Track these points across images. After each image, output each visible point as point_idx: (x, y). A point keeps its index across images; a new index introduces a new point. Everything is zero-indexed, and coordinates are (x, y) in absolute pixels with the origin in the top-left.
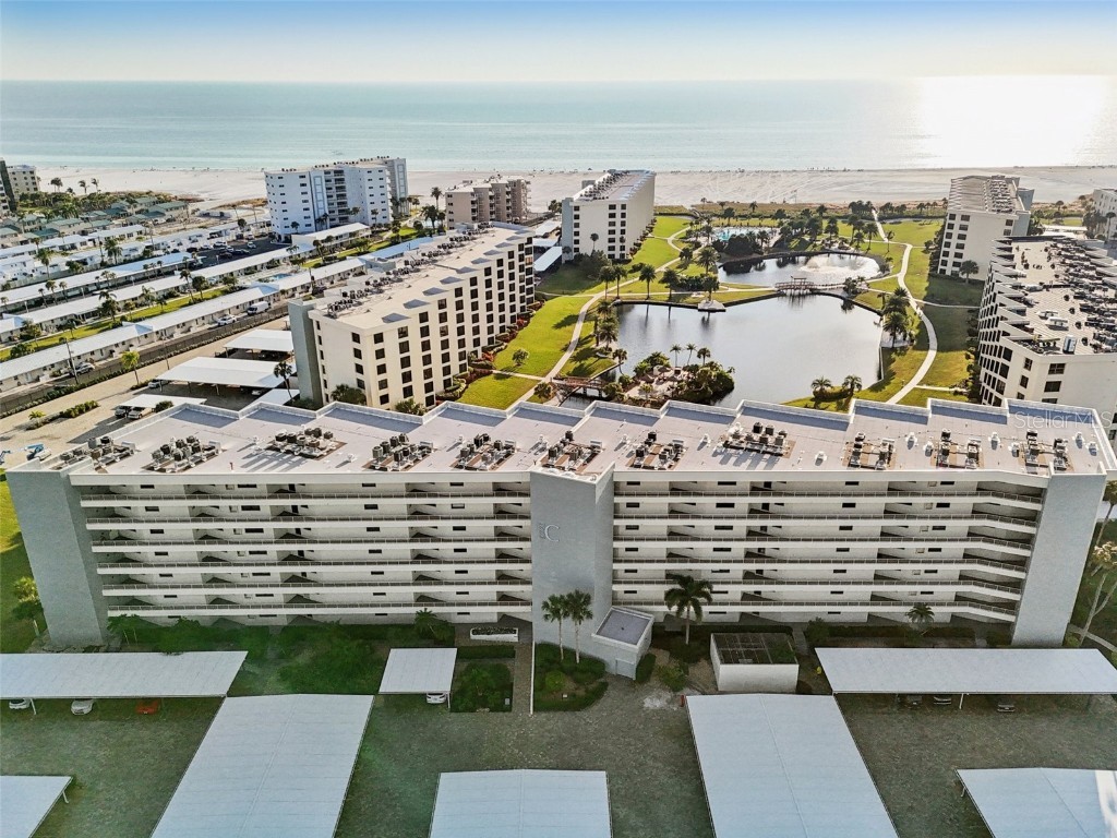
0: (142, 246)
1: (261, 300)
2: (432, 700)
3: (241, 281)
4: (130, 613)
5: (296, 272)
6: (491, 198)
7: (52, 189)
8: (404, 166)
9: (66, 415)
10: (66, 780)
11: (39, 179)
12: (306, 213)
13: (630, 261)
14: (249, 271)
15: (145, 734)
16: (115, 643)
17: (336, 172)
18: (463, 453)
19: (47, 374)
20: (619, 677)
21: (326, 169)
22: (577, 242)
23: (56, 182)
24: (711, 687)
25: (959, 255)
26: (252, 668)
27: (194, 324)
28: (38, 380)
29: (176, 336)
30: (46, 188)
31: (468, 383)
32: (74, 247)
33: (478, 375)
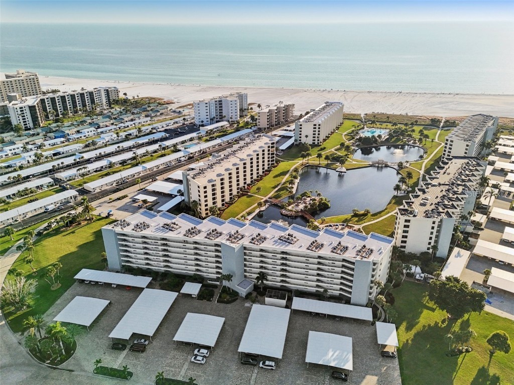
0: (150, 128)
1: (184, 156)
2: (193, 296)
3: (179, 147)
4: (127, 264)
5: (199, 143)
6: (276, 113)
7: (124, 97)
8: (247, 96)
9: (119, 199)
10: (109, 301)
11: (119, 91)
12: (207, 117)
13: (321, 145)
14: (183, 142)
15: (127, 294)
16: (123, 271)
17: (219, 101)
18: (208, 234)
19: (115, 183)
20: (242, 297)
21: (216, 100)
22: (300, 137)
23: (125, 94)
24: (263, 303)
25: (449, 156)
26: (153, 282)
27: (160, 166)
28: (112, 185)
29: (154, 170)
30: (121, 96)
31: (239, 198)
32: (128, 126)
33: (243, 195)
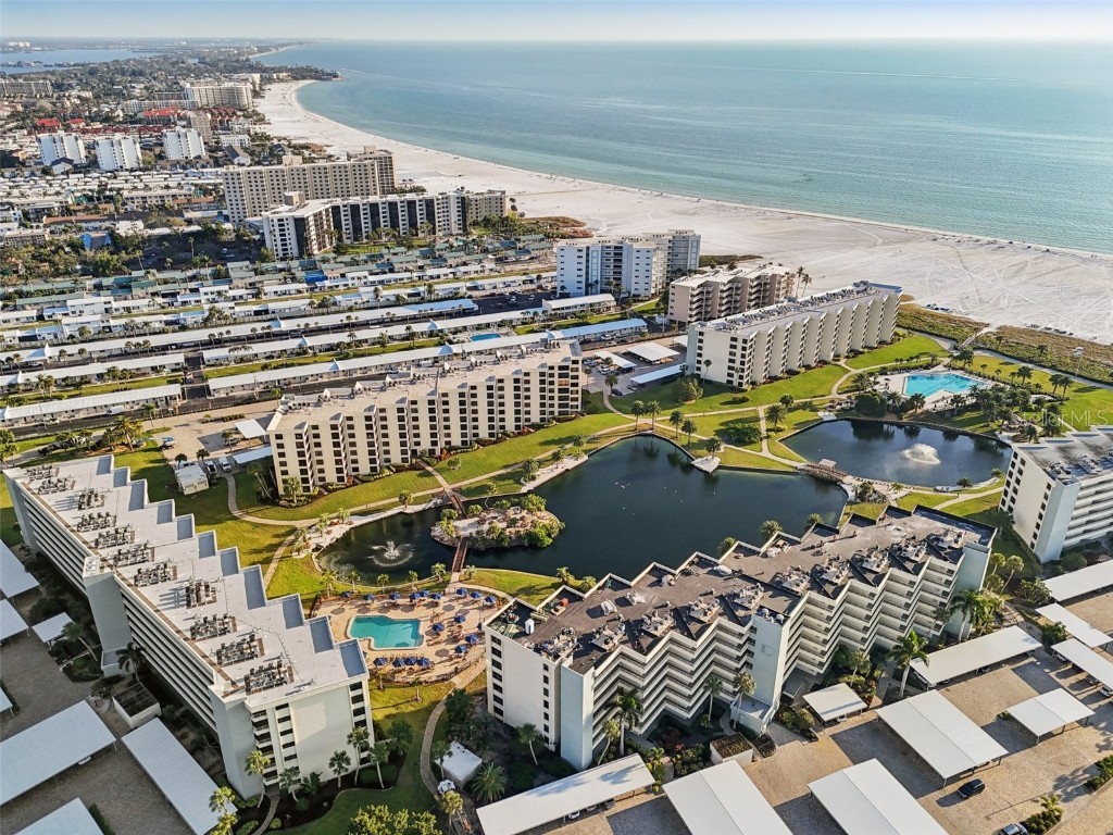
5: (507, 334)
8: (698, 242)
12: (580, 279)
14: (479, 327)
17: (615, 247)
22: (699, 362)
26: (32, 592)
27: (373, 368)
29: (355, 375)
31: (397, 471)
32: (439, 277)
33: (413, 468)
